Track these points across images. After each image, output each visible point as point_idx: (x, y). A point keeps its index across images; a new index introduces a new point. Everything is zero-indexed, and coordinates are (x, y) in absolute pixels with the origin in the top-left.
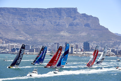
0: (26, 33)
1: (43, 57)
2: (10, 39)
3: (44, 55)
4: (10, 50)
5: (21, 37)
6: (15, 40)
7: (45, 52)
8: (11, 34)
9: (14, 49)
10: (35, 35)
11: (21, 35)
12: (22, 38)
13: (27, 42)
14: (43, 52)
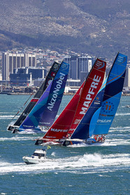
0: (83, 8)
1: (52, 104)
2: (17, 31)
3: (55, 95)
4: (8, 79)
5: (62, 23)
6: (41, 35)
7: (59, 83)
8: (22, 13)
9: (22, 71)
10: (119, 14)
11: (63, 18)
12: (68, 30)
13: (88, 44)
14: (54, 85)
